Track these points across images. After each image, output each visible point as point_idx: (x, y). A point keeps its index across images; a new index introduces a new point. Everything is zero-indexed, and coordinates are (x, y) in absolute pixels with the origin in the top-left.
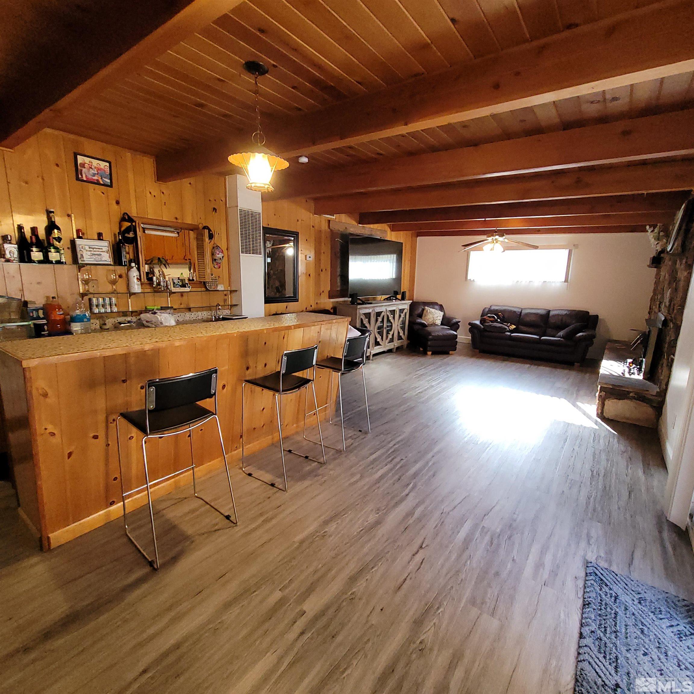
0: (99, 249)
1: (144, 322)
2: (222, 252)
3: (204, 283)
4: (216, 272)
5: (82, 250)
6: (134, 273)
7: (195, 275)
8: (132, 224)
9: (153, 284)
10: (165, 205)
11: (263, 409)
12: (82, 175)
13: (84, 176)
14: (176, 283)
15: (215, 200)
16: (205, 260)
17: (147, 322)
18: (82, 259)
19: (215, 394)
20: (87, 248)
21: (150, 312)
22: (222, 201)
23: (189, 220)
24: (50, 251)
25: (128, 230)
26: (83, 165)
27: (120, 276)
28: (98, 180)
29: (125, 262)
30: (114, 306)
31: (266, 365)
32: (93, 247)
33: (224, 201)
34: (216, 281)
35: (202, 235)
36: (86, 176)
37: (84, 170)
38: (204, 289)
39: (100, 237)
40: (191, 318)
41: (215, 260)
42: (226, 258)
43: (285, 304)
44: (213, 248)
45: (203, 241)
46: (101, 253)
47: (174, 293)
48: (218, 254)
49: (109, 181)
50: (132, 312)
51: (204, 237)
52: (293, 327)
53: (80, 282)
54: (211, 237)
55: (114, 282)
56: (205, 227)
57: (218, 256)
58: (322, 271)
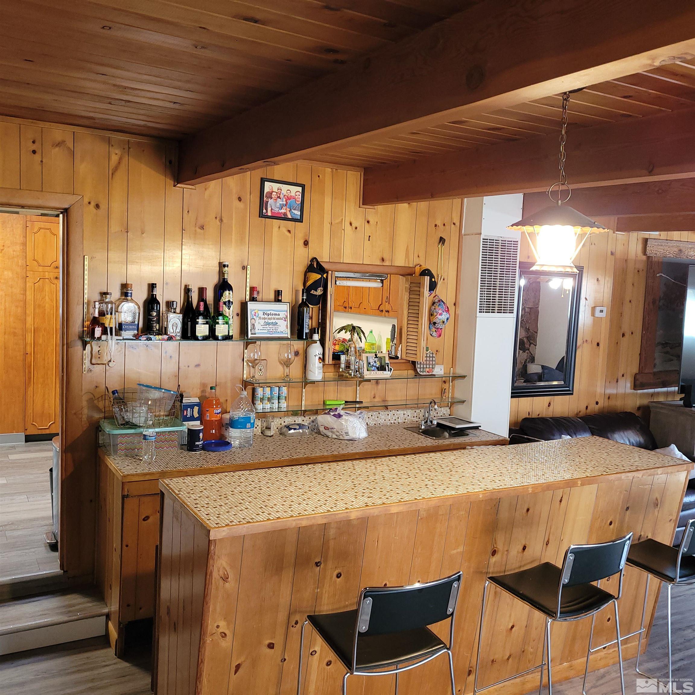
0: (276, 314)
1: (322, 429)
2: (448, 311)
3: (414, 363)
4: (435, 342)
5: (255, 317)
6: (316, 350)
7: (400, 349)
8: (322, 276)
9: (339, 367)
10: (369, 240)
11: (512, 627)
12: (266, 209)
13: (269, 209)
14: (372, 364)
15: (444, 225)
16: (420, 326)
17: (326, 428)
18: (253, 332)
19: (452, 614)
20: (261, 314)
21: (332, 414)
22: (454, 224)
23: (400, 261)
24: (218, 323)
25: (316, 285)
26: (270, 195)
27: (297, 354)
28: (285, 214)
29: (306, 333)
30: (284, 401)
31: (524, 548)
32: (269, 312)
33: (458, 224)
34: (432, 360)
35: (419, 285)
36: (272, 209)
37: (271, 201)
38: (411, 372)
39: (278, 297)
40: (387, 421)
41: (435, 323)
42: (452, 320)
43: (547, 399)
44: (434, 303)
45: (419, 294)
46: (277, 321)
47: (369, 380)
48: (441, 314)
49: (299, 213)
50: (305, 411)
51: (421, 290)
52: (579, 482)
53: (245, 364)
54: (433, 286)
55: (287, 363)
56: (426, 272)
57: (440, 317)
58: (623, 335)
